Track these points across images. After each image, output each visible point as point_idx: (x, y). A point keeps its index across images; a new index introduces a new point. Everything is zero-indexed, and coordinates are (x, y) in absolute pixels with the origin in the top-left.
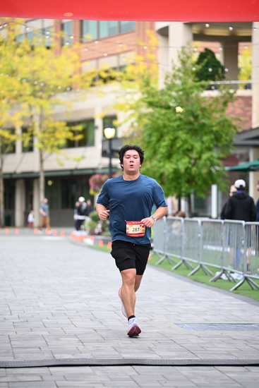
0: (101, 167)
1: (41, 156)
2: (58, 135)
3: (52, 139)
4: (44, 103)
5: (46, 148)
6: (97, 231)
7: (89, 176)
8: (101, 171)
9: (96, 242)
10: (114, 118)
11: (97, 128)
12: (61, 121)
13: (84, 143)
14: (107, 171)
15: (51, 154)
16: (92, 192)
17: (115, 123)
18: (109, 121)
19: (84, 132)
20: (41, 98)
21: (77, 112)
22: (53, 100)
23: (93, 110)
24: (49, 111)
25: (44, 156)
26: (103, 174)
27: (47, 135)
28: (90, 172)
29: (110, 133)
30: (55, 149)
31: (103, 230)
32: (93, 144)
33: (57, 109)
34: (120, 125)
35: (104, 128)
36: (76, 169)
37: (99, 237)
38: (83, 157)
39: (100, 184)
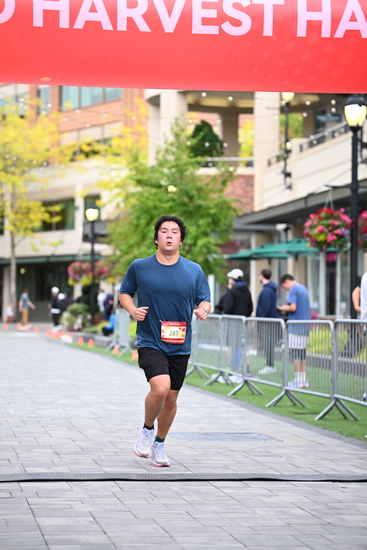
0: (81, 253)
1: (13, 240)
2: (32, 216)
3: (26, 221)
4: (15, 179)
5: (18, 231)
6: (76, 327)
7: (68, 264)
8: (81, 258)
9: (75, 339)
10: (97, 197)
11: (77, 208)
12: (35, 200)
13: (63, 225)
14: (89, 258)
15: (24, 238)
16: (71, 282)
17: (98, 203)
18: (92, 201)
19: (63, 213)
20: (13, 173)
21: (54, 190)
22: (26, 176)
23: (73, 188)
24: (22, 189)
25: (16, 241)
26: (84, 261)
27: (19, 216)
28: (69, 259)
29: (92, 214)
30: (29, 232)
31: (84, 325)
32: (72, 227)
33: (32, 187)
34: (104, 206)
35: (86, 209)
36: (53, 256)
37: (79, 334)
38: (61, 242)
39: (80, 273)
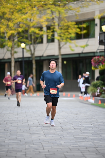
0: (98, 51)
1: (59, 45)
2: (70, 31)
3: (67, 33)
4: (60, 9)
5: (63, 39)
6: (96, 94)
7: (91, 57)
8: (99, 54)
9: (96, 101)
12: (72, 21)
13: (88, 36)
15: (66, 43)
16: (93, 68)
19: (87, 28)
20: (59, 6)
21: (83, 15)
22: (67, 7)
25: (61, 45)
26: (100, 56)
27: (63, 31)
30: (68, 40)
31: (101, 93)
32: (93, 36)
33: (70, 13)
36: (82, 53)
38: (87, 45)
39: (98, 63)
